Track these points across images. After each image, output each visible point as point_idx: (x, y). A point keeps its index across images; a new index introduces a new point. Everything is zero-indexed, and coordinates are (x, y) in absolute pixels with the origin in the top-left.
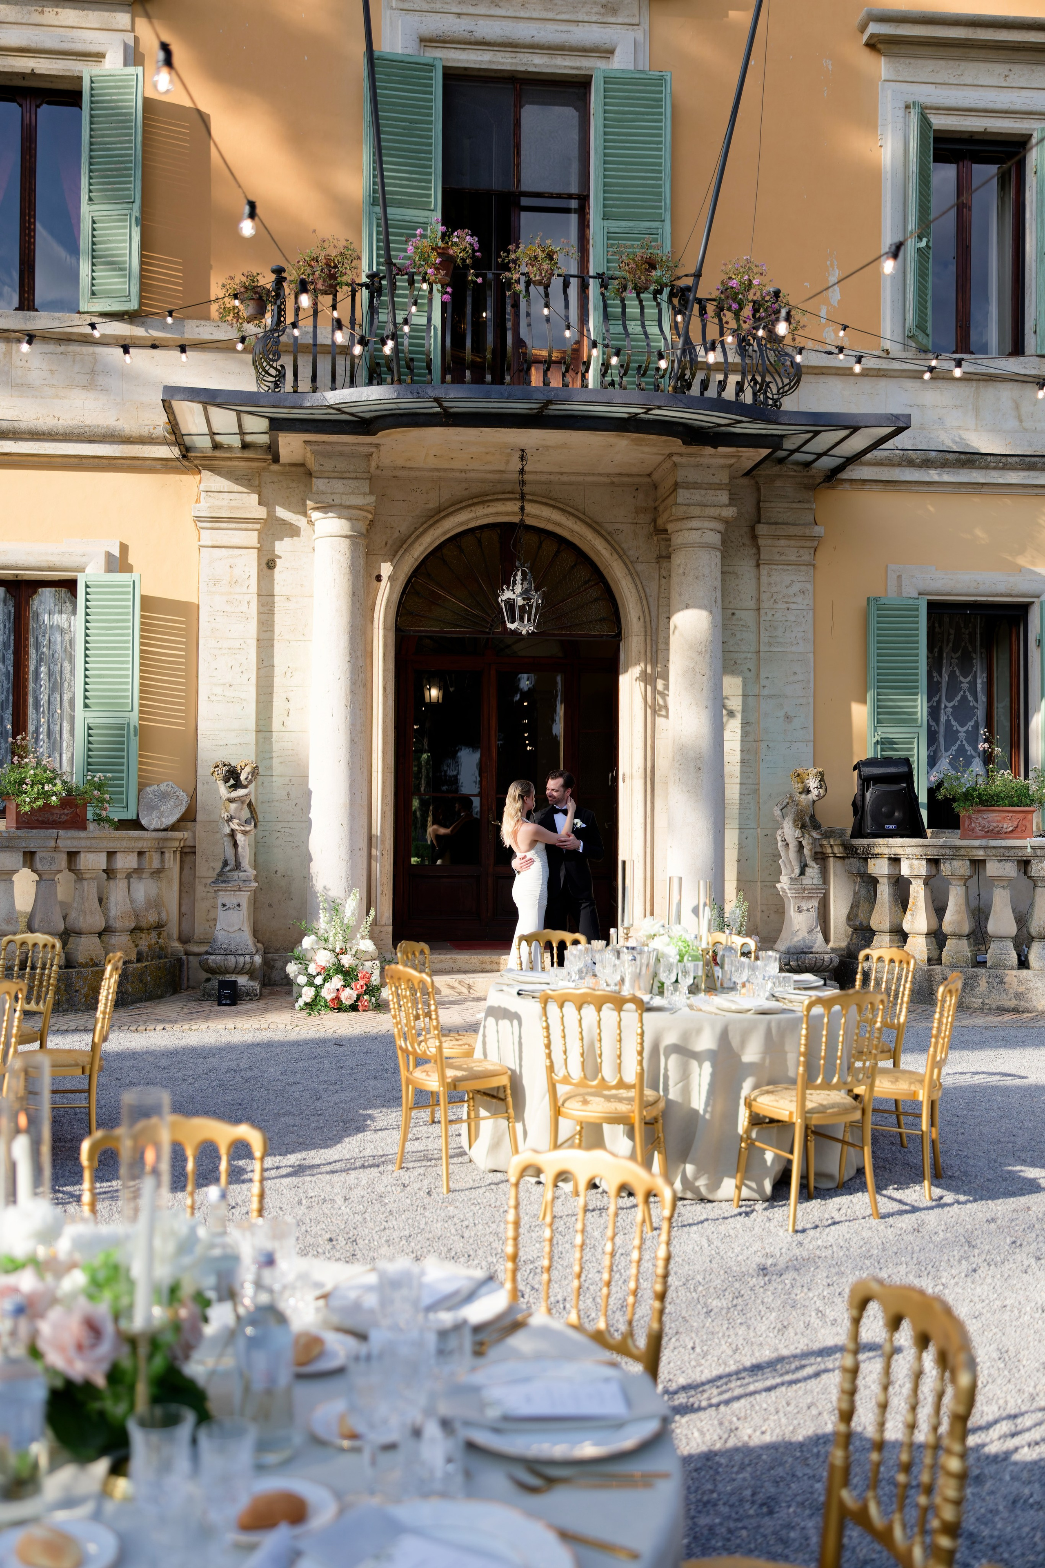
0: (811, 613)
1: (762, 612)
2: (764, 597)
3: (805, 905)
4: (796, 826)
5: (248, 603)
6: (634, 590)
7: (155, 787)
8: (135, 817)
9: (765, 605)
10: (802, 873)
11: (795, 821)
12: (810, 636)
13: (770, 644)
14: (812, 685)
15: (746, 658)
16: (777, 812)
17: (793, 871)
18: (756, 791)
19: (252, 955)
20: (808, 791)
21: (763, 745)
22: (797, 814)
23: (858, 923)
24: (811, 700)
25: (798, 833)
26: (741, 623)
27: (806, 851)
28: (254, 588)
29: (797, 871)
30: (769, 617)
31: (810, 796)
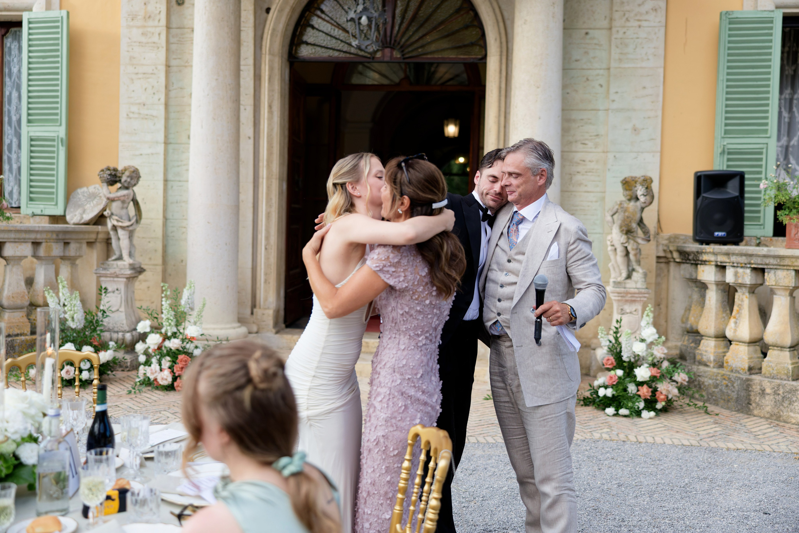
0: (663, 30)
1: (614, 30)
2: (616, 15)
3: (627, 308)
4: (622, 231)
5: (159, 34)
6: (491, 13)
7: (85, 189)
8: (62, 214)
9: (617, 23)
10: (629, 277)
11: (621, 227)
12: (661, 52)
13: (620, 60)
14: (661, 99)
15: (598, 75)
16: (609, 218)
17: (621, 274)
18: (603, 199)
19: (125, 332)
20: (637, 199)
21: (610, 156)
22: (624, 220)
23: (688, 326)
24: (660, 113)
25: (623, 238)
26: (595, 41)
27: (631, 256)
28: (163, 22)
29: (624, 275)
30: (620, 35)
31: (638, 203)
